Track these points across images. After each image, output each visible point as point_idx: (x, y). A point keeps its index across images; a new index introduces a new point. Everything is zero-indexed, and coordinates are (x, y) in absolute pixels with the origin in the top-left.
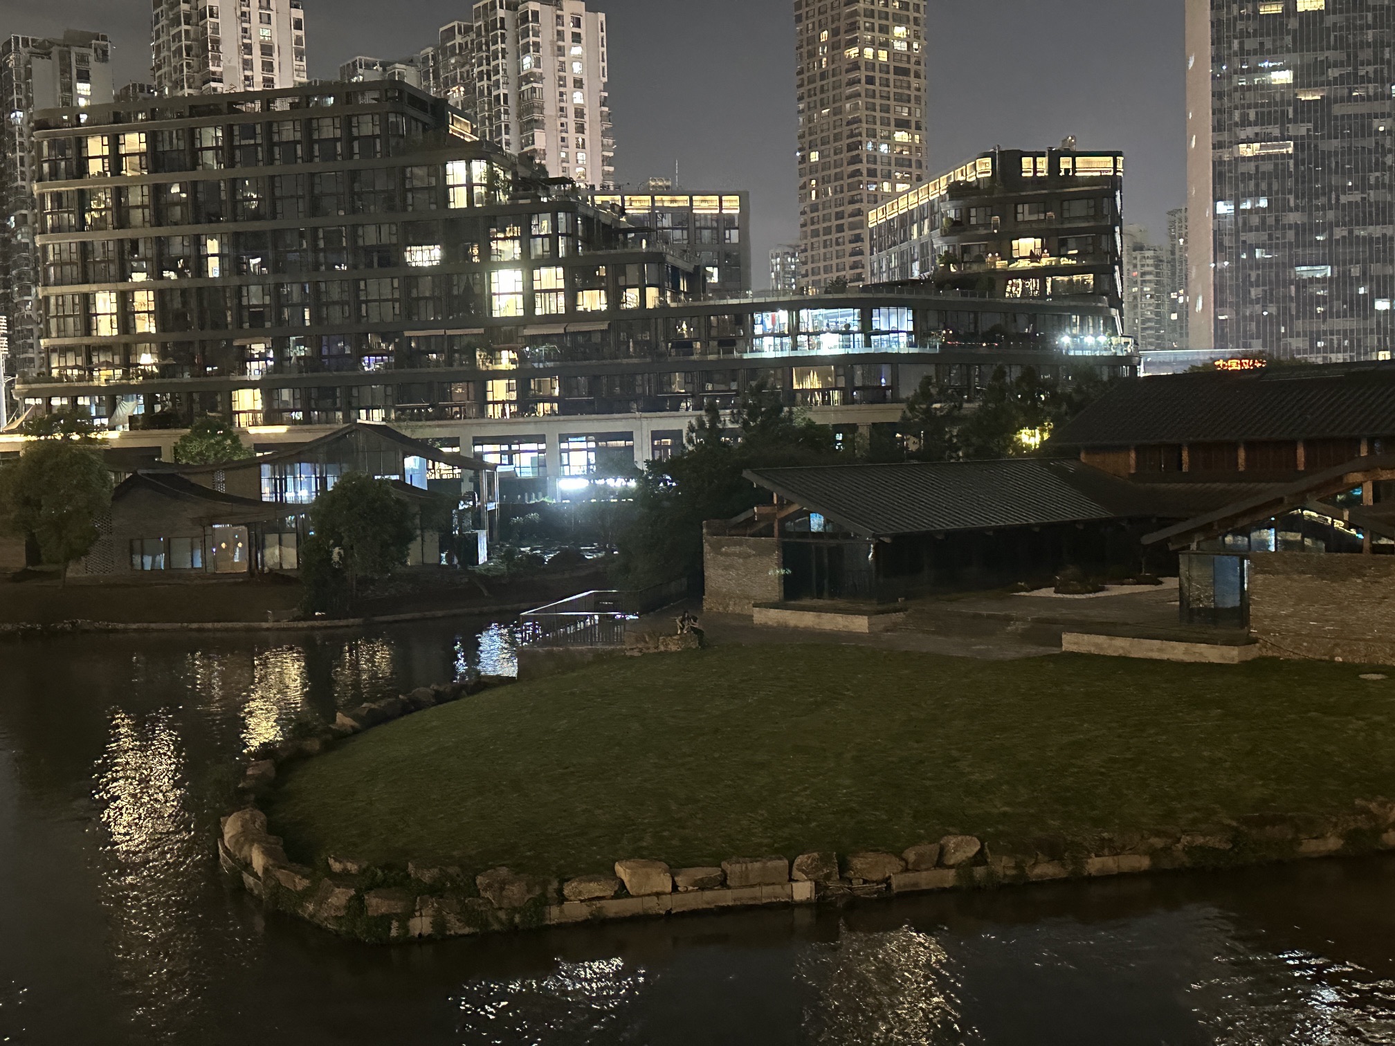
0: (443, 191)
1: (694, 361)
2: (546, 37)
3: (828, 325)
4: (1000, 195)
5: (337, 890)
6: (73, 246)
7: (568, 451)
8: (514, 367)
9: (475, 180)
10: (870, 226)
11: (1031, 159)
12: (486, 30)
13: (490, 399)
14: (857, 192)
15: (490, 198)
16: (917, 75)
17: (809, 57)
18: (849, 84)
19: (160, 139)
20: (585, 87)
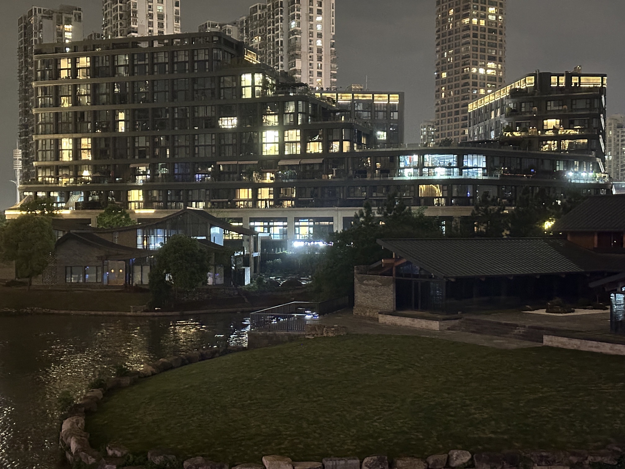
0: (240, 89)
1: (368, 181)
2: (303, 11)
3: (439, 163)
4: (539, 96)
6: (51, 114)
7: (299, 226)
8: (272, 181)
9: (256, 84)
10: (469, 111)
11: (556, 77)
12: (273, 8)
13: (259, 198)
14: (467, 94)
15: (263, 93)
16: (501, 33)
17: (443, 23)
18: (464, 37)
19: (97, 60)
20: (323, 37)
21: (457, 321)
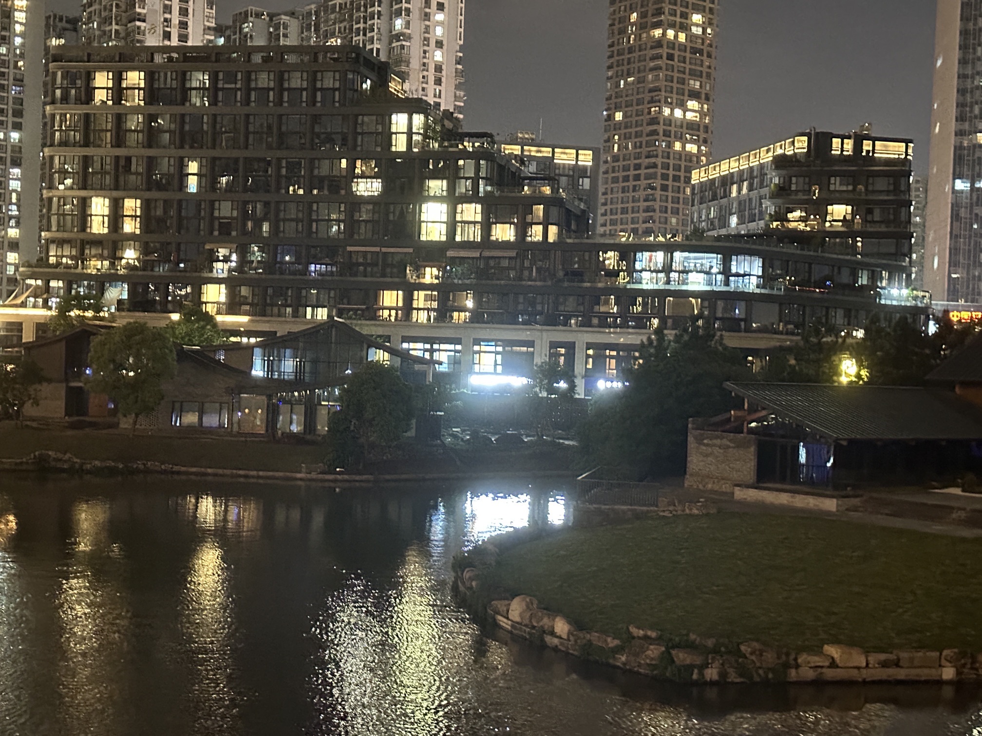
0: (387, 135)
1: (587, 288)
3: (695, 266)
4: (816, 168)
5: (652, 647)
6: (76, 159)
7: (479, 352)
8: (436, 281)
9: (414, 130)
10: (693, 182)
11: (840, 140)
13: (415, 306)
14: (654, 148)
15: (424, 145)
16: (709, 56)
17: (619, 34)
18: (653, 58)
19: (156, 77)
20: (445, 47)
21: (858, 500)
